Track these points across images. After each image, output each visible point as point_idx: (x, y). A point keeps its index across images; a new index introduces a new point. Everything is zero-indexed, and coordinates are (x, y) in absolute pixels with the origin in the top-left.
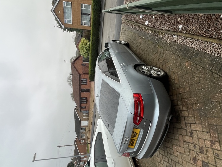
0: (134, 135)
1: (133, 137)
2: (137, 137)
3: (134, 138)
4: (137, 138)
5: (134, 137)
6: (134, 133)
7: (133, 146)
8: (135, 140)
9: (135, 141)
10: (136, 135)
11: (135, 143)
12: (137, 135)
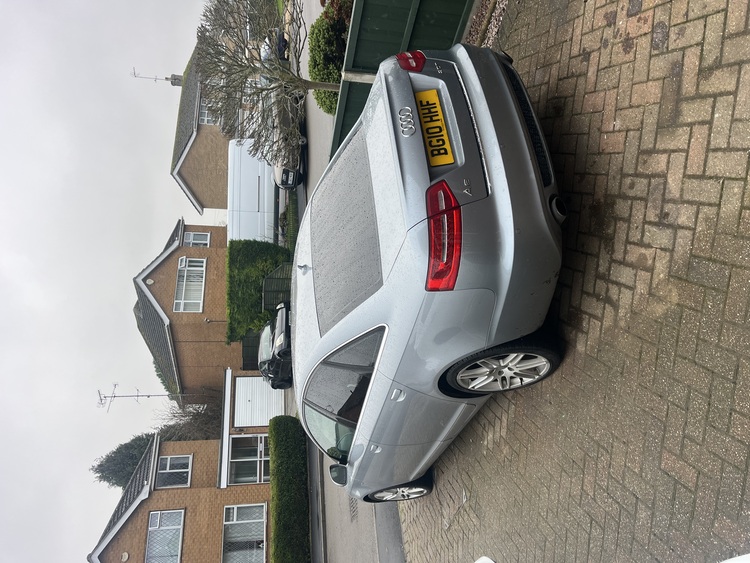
0: (427, 111)
1: (429, 119)
2: (440, 113)
3: (432, 121)
4: (441, 117)
5: (431, 117)
6: (422, 105)
7: (446, 153)
8: (440, 128)
9: (444, 132)
10: (433, 110)
11: (445, 138)
12: (439, 109)
